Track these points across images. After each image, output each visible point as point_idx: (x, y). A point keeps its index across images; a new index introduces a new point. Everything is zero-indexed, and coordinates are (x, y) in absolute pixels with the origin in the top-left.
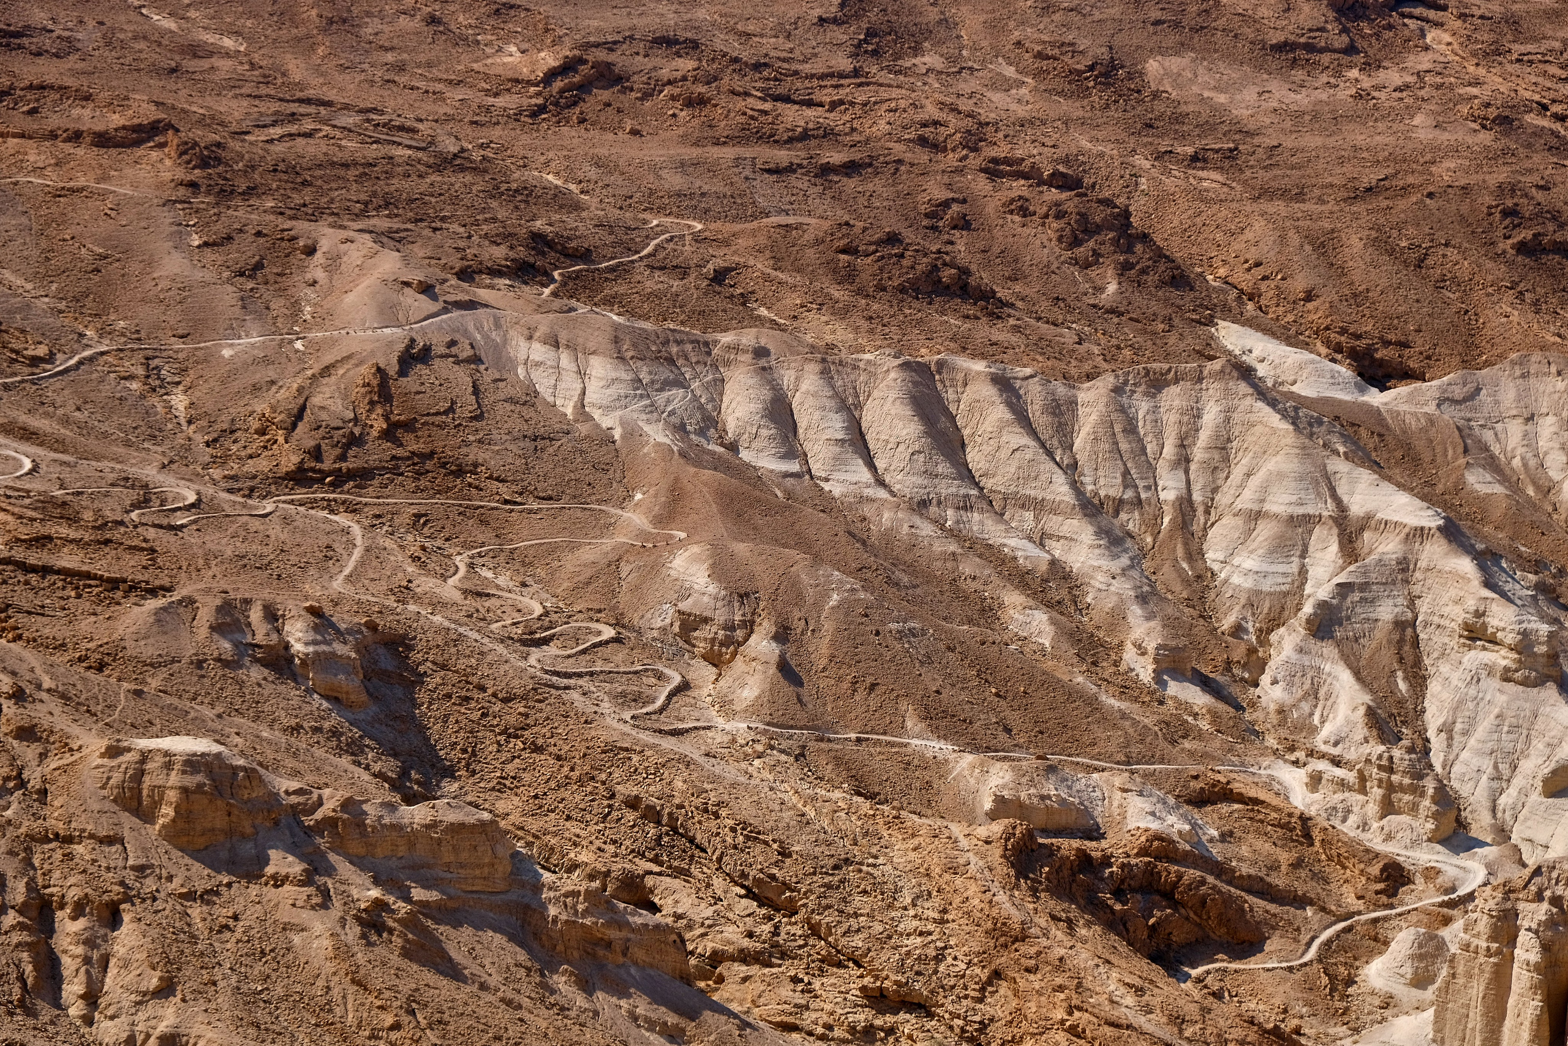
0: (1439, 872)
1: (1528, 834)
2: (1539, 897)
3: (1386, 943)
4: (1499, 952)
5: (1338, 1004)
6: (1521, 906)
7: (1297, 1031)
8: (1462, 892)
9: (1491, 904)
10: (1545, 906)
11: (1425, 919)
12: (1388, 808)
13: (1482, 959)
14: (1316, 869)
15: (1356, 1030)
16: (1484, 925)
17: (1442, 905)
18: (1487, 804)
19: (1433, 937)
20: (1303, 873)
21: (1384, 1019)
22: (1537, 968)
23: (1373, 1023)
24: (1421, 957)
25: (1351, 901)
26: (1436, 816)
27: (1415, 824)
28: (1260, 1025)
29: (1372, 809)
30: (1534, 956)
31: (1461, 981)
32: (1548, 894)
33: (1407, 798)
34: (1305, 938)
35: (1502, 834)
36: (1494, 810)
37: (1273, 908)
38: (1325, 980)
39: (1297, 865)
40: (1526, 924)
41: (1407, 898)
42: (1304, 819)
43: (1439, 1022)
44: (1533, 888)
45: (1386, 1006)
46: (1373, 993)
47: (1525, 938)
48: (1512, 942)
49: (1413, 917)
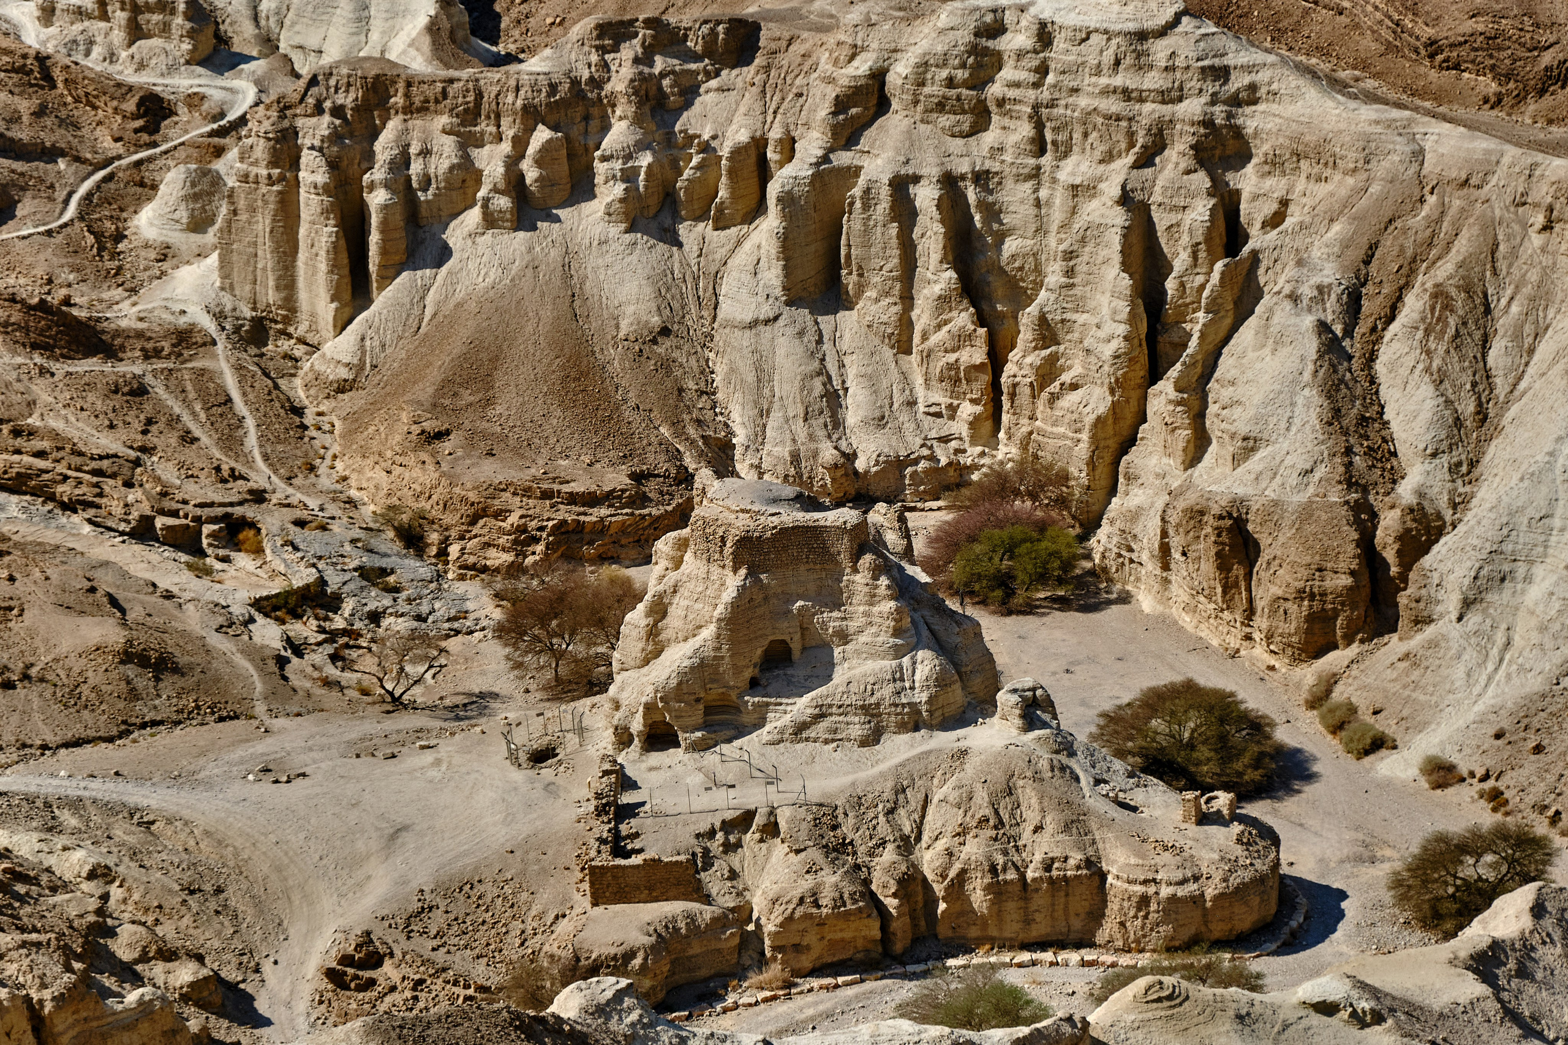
0: (203, 98)
1: (297, 40)
2: (319, 110)
3: (154, 187)
4: (281, 178)
5: (109, 264)
6: (300, 122)
7: (67, 301)
8: (232, 116)
9: (267, 125)
10: (327, 118)
11: (195, 153)
12: (136, 32)
13: (264, 189)
14: (63, 114)
15: (133, 291)
16: (261, 149)
17: (212, 134)
18: (247, 12)
19: (205, 173)
20: (48, 121)
21: (163, 273)
22: (327, 190)
23: (151, 279)
24: (195, 197)
25: (108, 145)
26: (191, 34)
27: (169, 47)
28: (23, 302)
29: (118, 36)
30: (321, 177)
31: (243, 217)
32: (328, 104)
33: (156, 18)
34: (61, 195)
35: (269, 44)
36: (256, 18)
37: (19, 166)
38: (90, 239)
39: (40, 113)
40: (308, 142)
41: (171, 133)
42: (42, 59)
43: (225, 267)
44: (311, 101)
45: (163, 258)
46: (147, 246)
47: (308, 158)
48: (295, 164)
49: (181, 153)
